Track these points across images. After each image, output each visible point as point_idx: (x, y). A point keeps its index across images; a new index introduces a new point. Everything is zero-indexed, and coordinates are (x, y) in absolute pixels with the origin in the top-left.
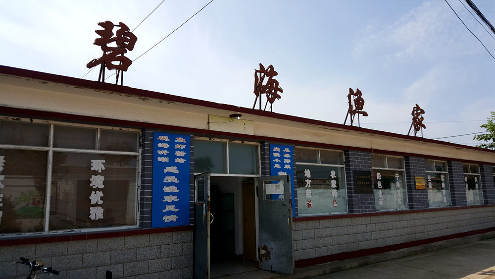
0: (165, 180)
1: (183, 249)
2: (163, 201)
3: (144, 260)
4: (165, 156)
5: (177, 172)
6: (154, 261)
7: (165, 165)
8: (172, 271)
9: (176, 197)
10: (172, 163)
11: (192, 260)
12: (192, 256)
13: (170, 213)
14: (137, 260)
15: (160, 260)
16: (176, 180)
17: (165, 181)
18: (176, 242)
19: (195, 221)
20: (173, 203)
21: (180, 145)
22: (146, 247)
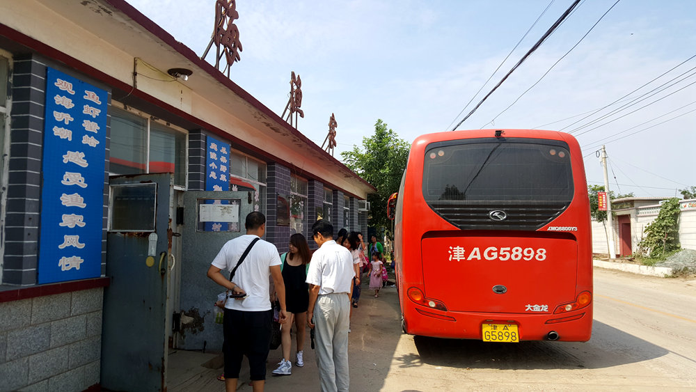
0: (65, 179)
1: (87, 325)
2: (61, 224)
3: (20, 357)
4: (66, 127)
5: (84, 164)
6: (38, 356)
7: (67, 146)
8: (68, 373)
9: (81, 217)
10: (76, 145)
11: (100, 345)
12: (100, 338)
13: (70, 252)
14: (8, 358)
15: (49, 352)
16: (83, 182)
17: (64, 182)
18: (78, 312)
19: (107, 269)
20: (75, 231)
21: (92, 108)
22: (25, 327)
